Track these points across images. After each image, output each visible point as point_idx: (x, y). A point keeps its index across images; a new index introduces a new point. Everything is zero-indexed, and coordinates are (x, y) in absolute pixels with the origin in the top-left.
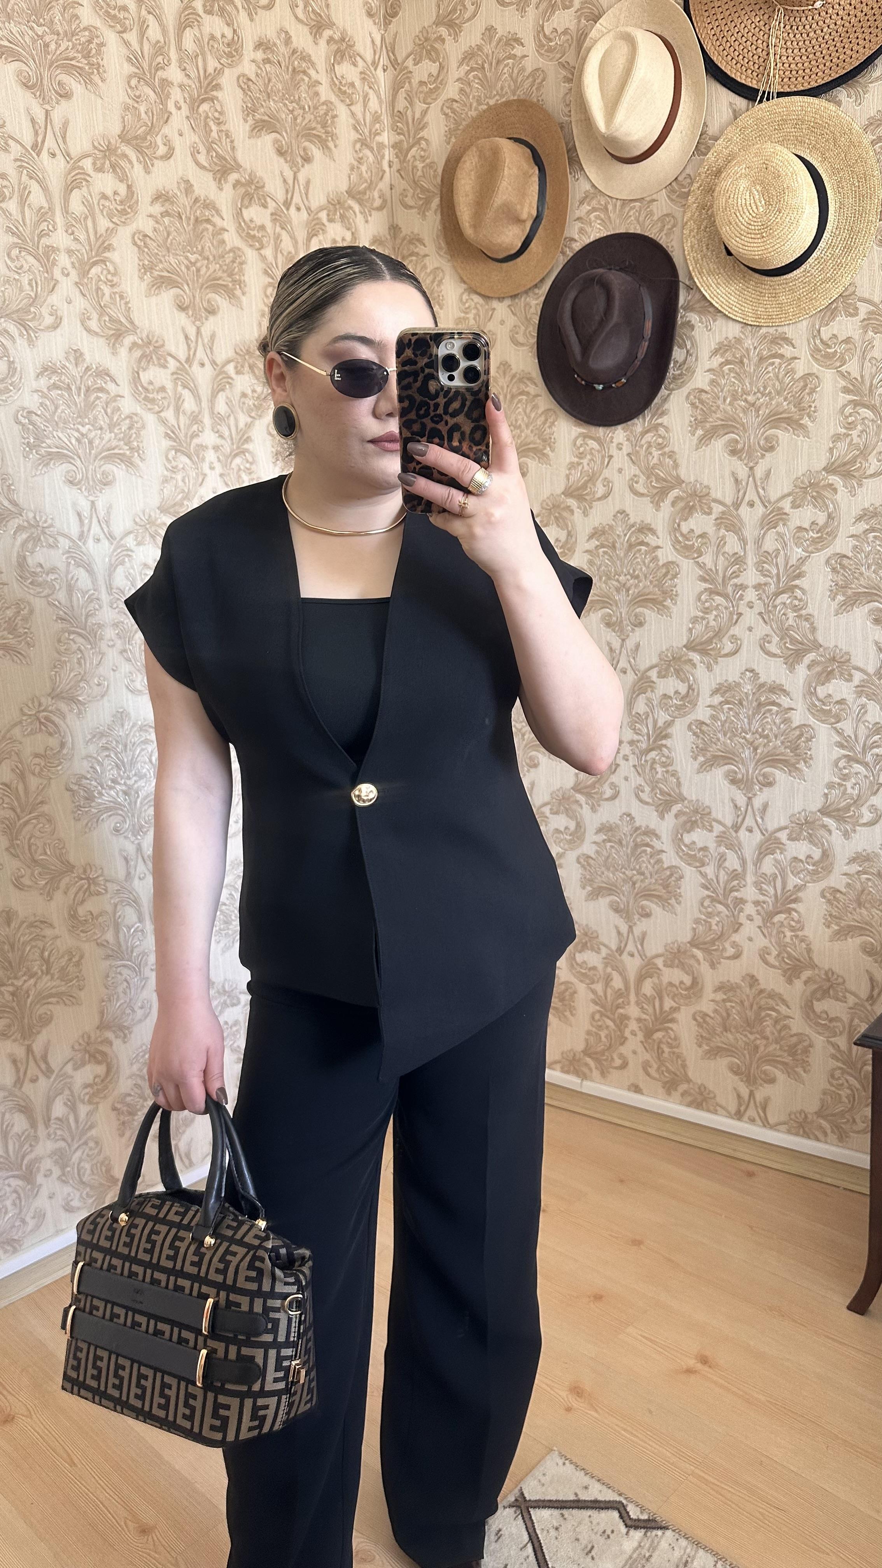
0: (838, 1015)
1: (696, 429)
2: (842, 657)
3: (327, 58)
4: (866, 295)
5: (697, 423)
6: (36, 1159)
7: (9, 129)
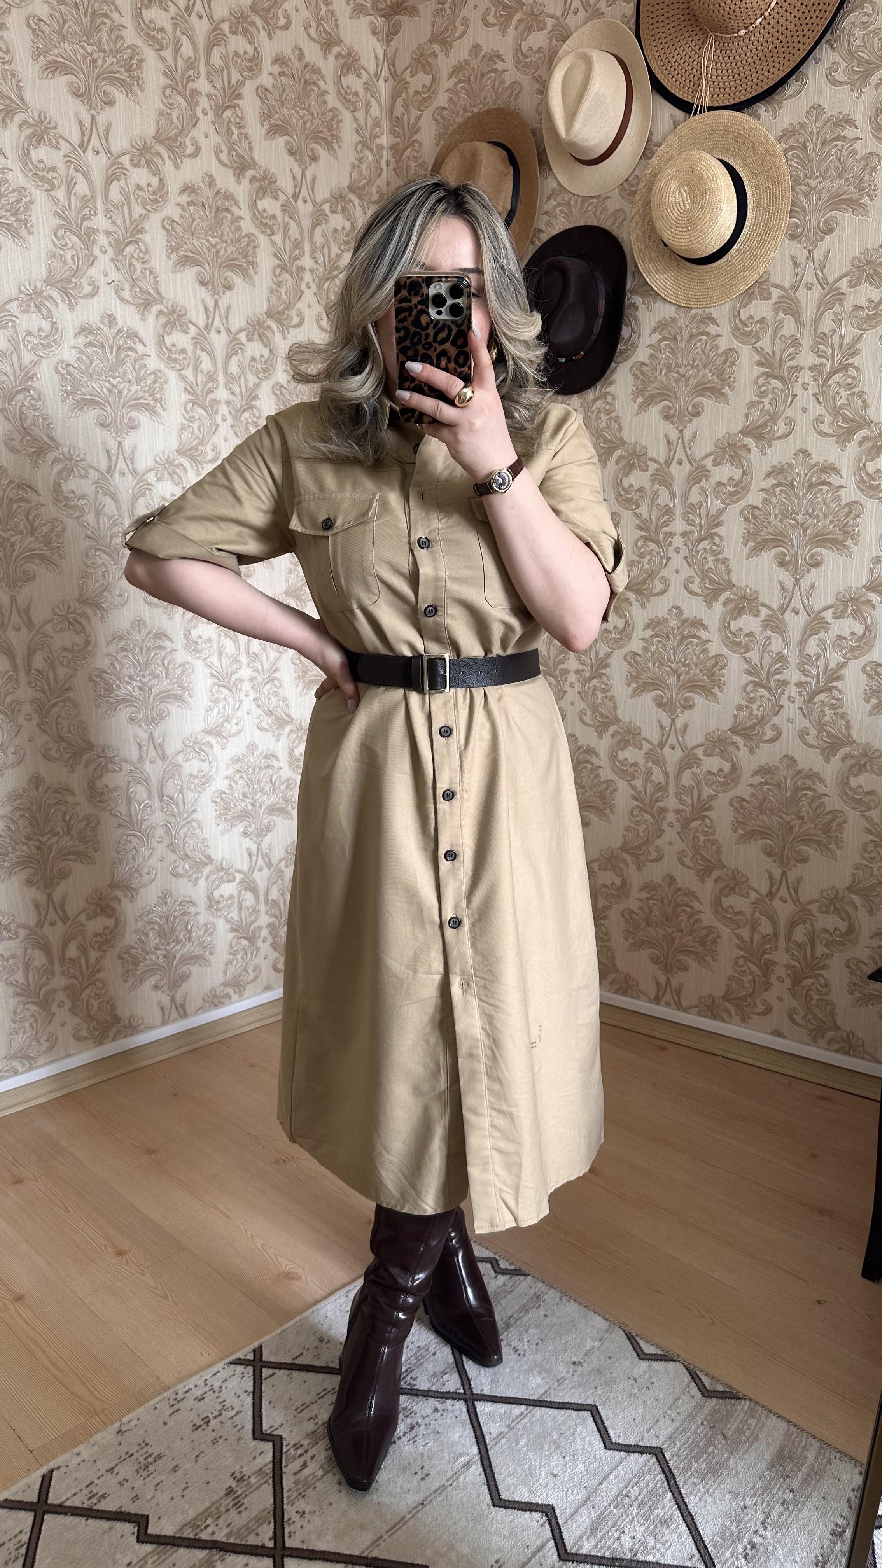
1: (638, 397)
2: (751, 595)
3: (335, 71)
4: (778, 282)
5: (638, 392)
7: (60, 130)
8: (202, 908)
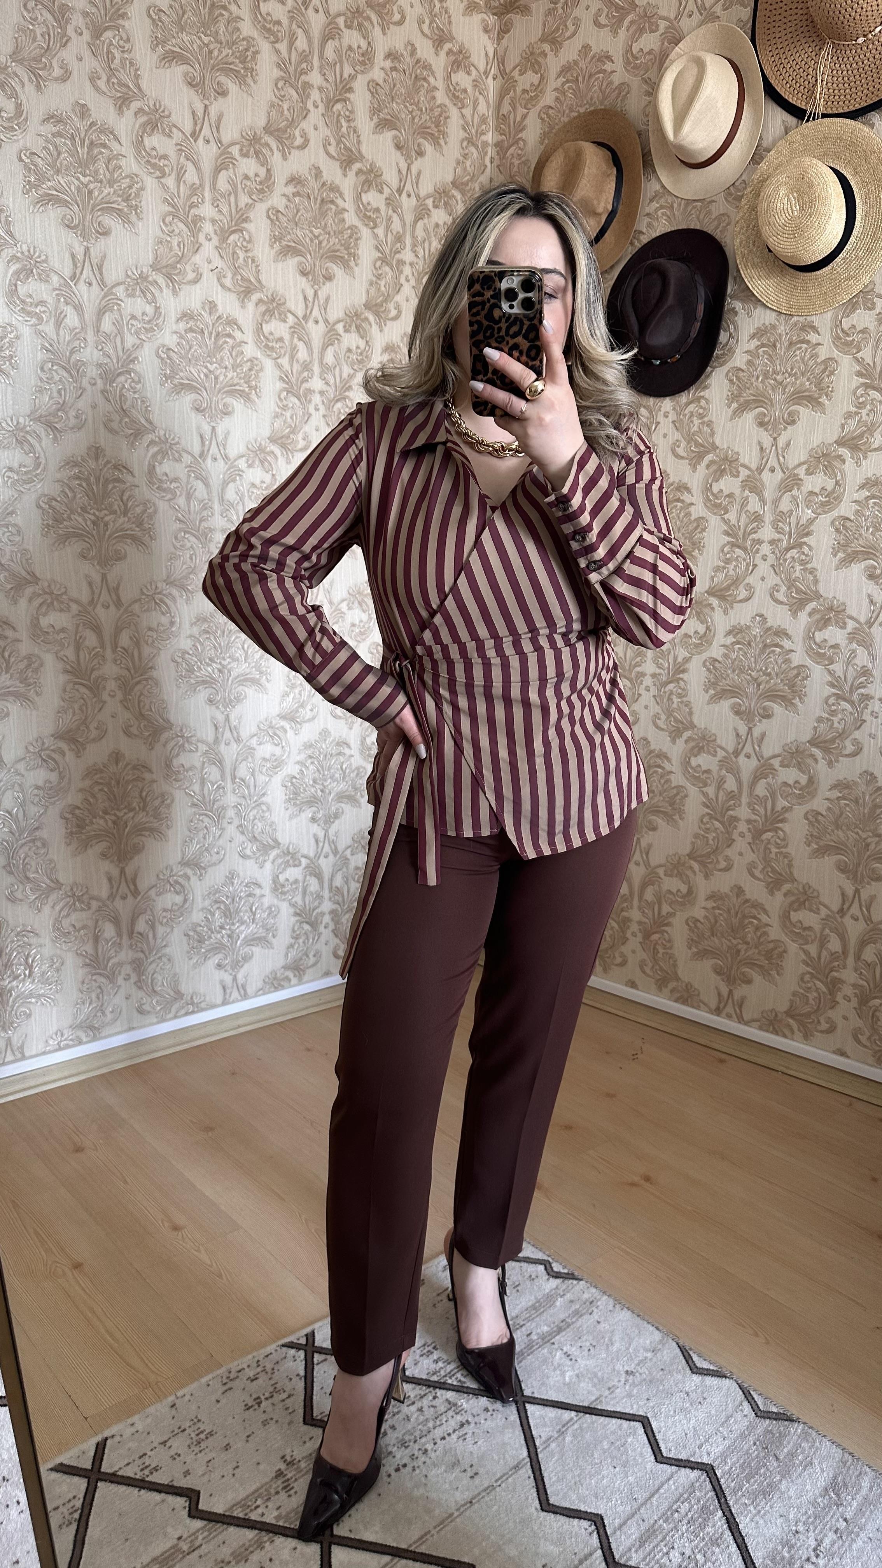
0: (812, 925)
1: (732, 402)
2: (839, 607)
3: (446, 68)
6: (118, 963)
7: (174, 118)
8: (267, 891)
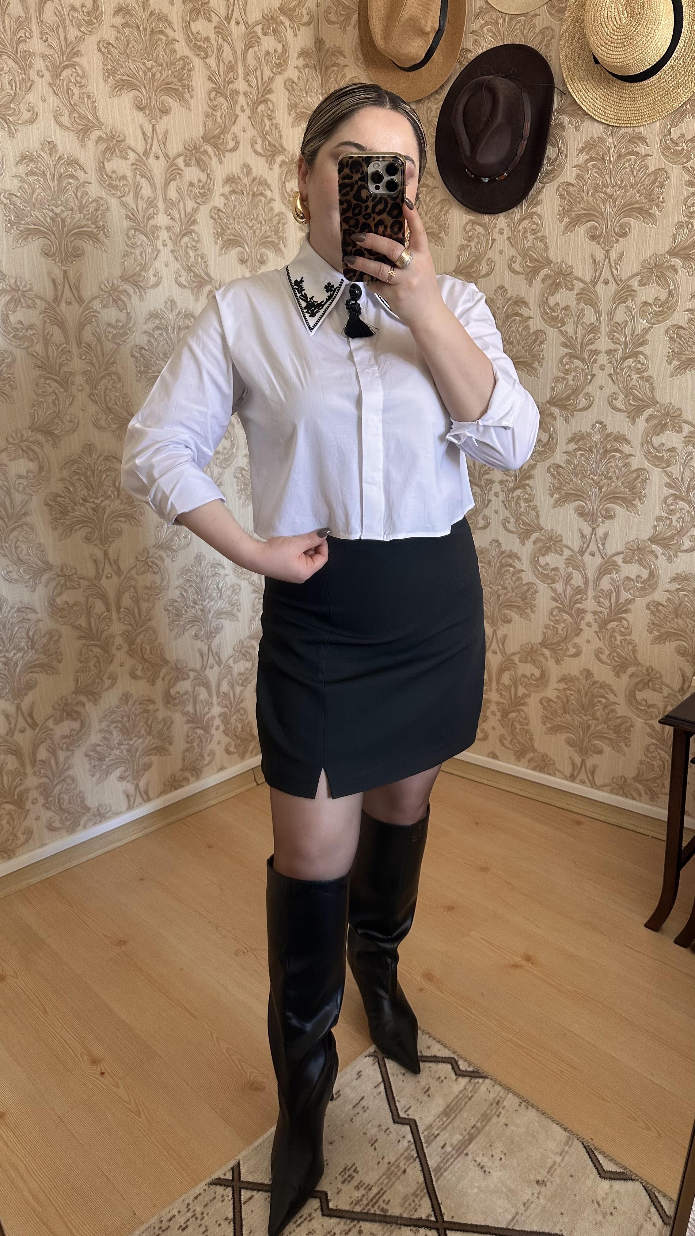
0: (656, 703)
1: (564, 217)
2: (675, 412)
5: (564, 213)
6: (25, 790)
